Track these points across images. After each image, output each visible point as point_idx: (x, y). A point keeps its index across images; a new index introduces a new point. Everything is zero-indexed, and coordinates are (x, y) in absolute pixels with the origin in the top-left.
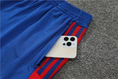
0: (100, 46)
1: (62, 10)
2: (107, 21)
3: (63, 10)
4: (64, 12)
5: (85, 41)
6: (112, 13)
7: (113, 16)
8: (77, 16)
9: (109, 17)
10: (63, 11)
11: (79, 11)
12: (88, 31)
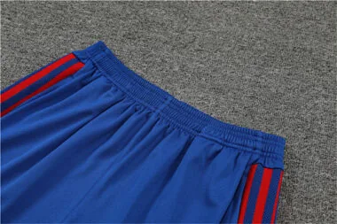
0: (326, 205)
1: (216, 142)
2: (316, 142)
3: (220, 141)
4: (224, 145)
5: (290, 200)
6: (318, 120)
7: (323, 126)
8: (255, 149)
9: (316, 130)
10: (221, 144)
11: (255, 134)
12: (287, 175)
